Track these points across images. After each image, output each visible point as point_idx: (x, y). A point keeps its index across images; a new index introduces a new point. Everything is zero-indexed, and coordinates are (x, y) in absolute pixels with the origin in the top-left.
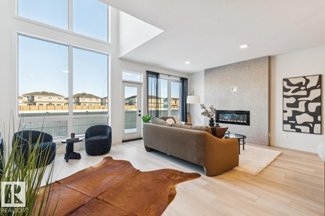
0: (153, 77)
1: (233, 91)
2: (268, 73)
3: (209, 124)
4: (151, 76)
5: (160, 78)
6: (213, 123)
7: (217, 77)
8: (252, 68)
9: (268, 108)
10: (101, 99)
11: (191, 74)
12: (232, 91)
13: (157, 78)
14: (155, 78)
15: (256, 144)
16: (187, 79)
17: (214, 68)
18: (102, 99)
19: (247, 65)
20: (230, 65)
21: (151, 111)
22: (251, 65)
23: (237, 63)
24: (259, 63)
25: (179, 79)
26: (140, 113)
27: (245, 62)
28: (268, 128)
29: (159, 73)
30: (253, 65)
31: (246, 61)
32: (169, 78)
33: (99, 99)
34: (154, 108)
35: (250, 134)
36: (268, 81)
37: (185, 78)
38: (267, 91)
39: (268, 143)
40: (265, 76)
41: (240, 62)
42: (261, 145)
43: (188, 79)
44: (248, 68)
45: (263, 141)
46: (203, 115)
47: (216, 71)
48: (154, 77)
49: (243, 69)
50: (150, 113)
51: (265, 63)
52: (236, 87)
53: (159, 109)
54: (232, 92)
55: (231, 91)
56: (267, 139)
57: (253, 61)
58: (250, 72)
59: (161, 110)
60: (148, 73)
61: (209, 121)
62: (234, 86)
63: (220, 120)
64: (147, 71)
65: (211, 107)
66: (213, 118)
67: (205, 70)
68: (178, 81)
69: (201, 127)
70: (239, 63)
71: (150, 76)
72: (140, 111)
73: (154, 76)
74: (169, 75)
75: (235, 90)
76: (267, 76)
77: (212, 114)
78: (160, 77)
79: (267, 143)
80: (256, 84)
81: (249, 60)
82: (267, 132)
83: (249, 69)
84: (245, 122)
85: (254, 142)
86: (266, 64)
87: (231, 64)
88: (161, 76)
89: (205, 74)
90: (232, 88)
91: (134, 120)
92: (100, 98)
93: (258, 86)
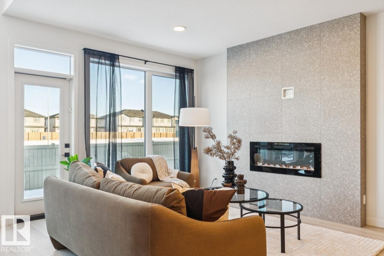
0: (101, 63)
1: (287, 97)
2: (359, 54)
3: (223, 177)
4: (97, 60)
5: (119, 67)
6: (233, 174)
7: (254, 64)
8: (325, 43)
9: (360, 136)
10: (44, 119)
11: (202, 60)
12: (285, 96)
13: (113, 65)
14: (108, 67)
15: (334, 221)
16: (192, 71)
17: (248, 43)
18: (46, 119)
19: (314, 35)
20: (280, 36)
21: (96, 146)
22: (324, 36)
23: (293, 31)
24: (339, 30)
25: (172, 71)
26: (67, 149)
27: (311, 28)
28: (360, 184)
29: (118, 55)
30: (327, 36)
31: (313, 26)
32: (147, 67)
33: (41, 119)
34: (106, 138)
35: (322, 198)
36: (359, 72)
37: (186, 67)
38: (358, 97)
39: (360, 219)
40: (353, 61)
41: (301, 29)
42: (346, 223)
43: (195, 72)
44: (317, 44)
45: (350, 215)
46: (207, 153)
47: (251, 51)
48: (105, 64)
49: (308, 44)
50: (94, 149)
51: (352, 29)
52: (293, 88)
53: (118, 141)
54: (284, 100)
55: (281, 97)
56: (359, 209)
57: (328, 26)
58: (322, 53)
59: (123, 142)
60: (89, 53)
61: (224, 169)
62: (287, 87)
63: (260, 164)
64: (85, 49)
65: (233, 134)
66: (233, 162)
67: (228, 49)
68: (169, 76)
69: (157, 191)
70: (297, 32)
71: (94, 62)
72: (67, 146)
73: (103, 61)
74: (146, 61)
75: (290, 95)
76: (358, 60)
77: (232, 151)
78: (121, 65)
79: (358, 220)
80: (334, 80)
81: (320, 24)
82: (358, 193)
83: (320, 45)
84: (312, 169)
85: (330, 217)
86: (356, 33)
87: (282, 34)
88: (122, 62)
89: (228, 58)
90: (285, 91)
91: (51, 167)
92: (41, 116)
93: (339, 85)
